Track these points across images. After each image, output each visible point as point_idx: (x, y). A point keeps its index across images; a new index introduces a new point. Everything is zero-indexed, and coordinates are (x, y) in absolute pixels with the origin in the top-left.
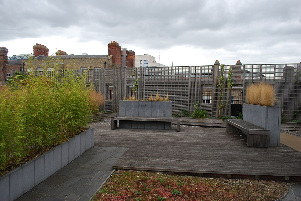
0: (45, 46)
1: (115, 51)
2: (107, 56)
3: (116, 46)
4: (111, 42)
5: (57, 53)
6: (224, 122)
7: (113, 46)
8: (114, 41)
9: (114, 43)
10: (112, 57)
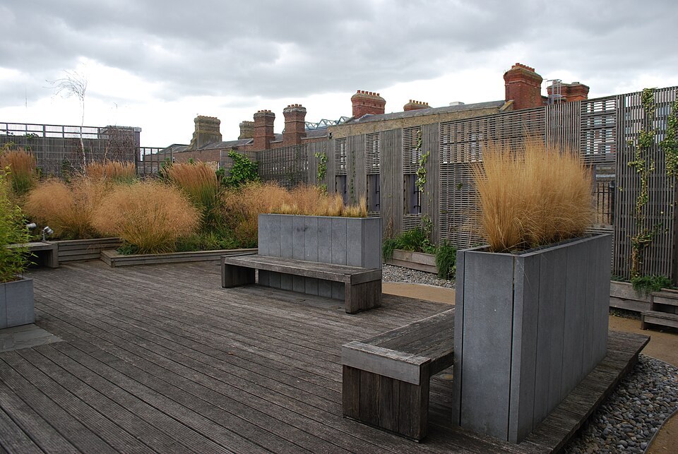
0: (378, 94)
1: (521, 88)
2: (502, 103)
3: (522, 76)
4: (513, 67)
5: (406, 108)
6: (640, 295)
7: (516, 77)
8: (518, 64)
9: (518, 67)
10: (513, 103)
